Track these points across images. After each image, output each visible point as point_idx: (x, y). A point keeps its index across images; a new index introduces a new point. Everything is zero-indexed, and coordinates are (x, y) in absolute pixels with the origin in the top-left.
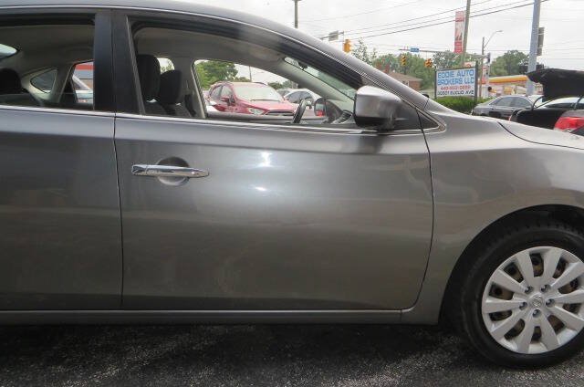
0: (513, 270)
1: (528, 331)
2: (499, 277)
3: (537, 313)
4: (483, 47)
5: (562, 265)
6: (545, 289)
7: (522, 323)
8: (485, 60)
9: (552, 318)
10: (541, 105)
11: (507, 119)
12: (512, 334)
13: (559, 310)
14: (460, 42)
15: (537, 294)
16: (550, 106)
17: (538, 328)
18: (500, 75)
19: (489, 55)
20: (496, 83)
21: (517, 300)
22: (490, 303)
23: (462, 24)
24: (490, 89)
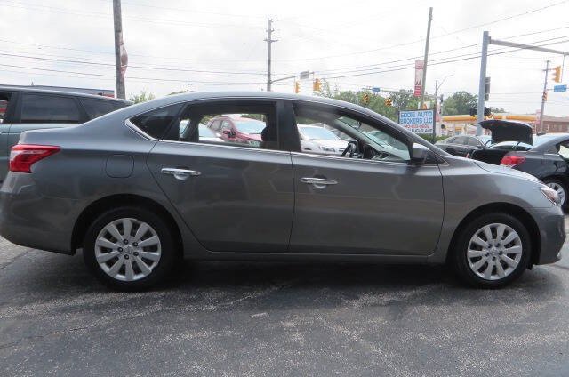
0: (482, 236)
1: (490, 268)
2: (476, 239)
3: (494, 259)
4: (437, 89)
5: (506, 233)
6: (498, 246)
7: (487, 264)
8: (439, 101)
9: (502, 262)
10: (491, 147)
11: (465, 156)
12: (482, 270)
13: (505, 256)
14: (420, 86)
15: (494, 248)
16: (497, 147)
17: (495, 266)
18: (450, 114)
19: (442, 96)
20: (448, 121)
21: (484, 251)
22: (471, 253)
23: (421, 71)
24: (443, 127)
